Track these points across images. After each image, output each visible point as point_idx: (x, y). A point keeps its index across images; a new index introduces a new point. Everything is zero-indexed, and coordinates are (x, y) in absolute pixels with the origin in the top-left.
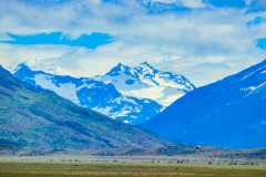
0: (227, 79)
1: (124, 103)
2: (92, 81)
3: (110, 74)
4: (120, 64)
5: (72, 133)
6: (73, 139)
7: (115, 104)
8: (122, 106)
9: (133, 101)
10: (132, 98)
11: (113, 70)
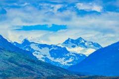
0: (113, 45)
1: (70, 56)
2: (56, 46)
3: (64, 43)
4: (69, 39)
5: (26, 70)
6: (27, 73)
7: (67, 56)
8: (70, 57)
9: (75, 55)
10: (75, 54)
11: (66, 41)
